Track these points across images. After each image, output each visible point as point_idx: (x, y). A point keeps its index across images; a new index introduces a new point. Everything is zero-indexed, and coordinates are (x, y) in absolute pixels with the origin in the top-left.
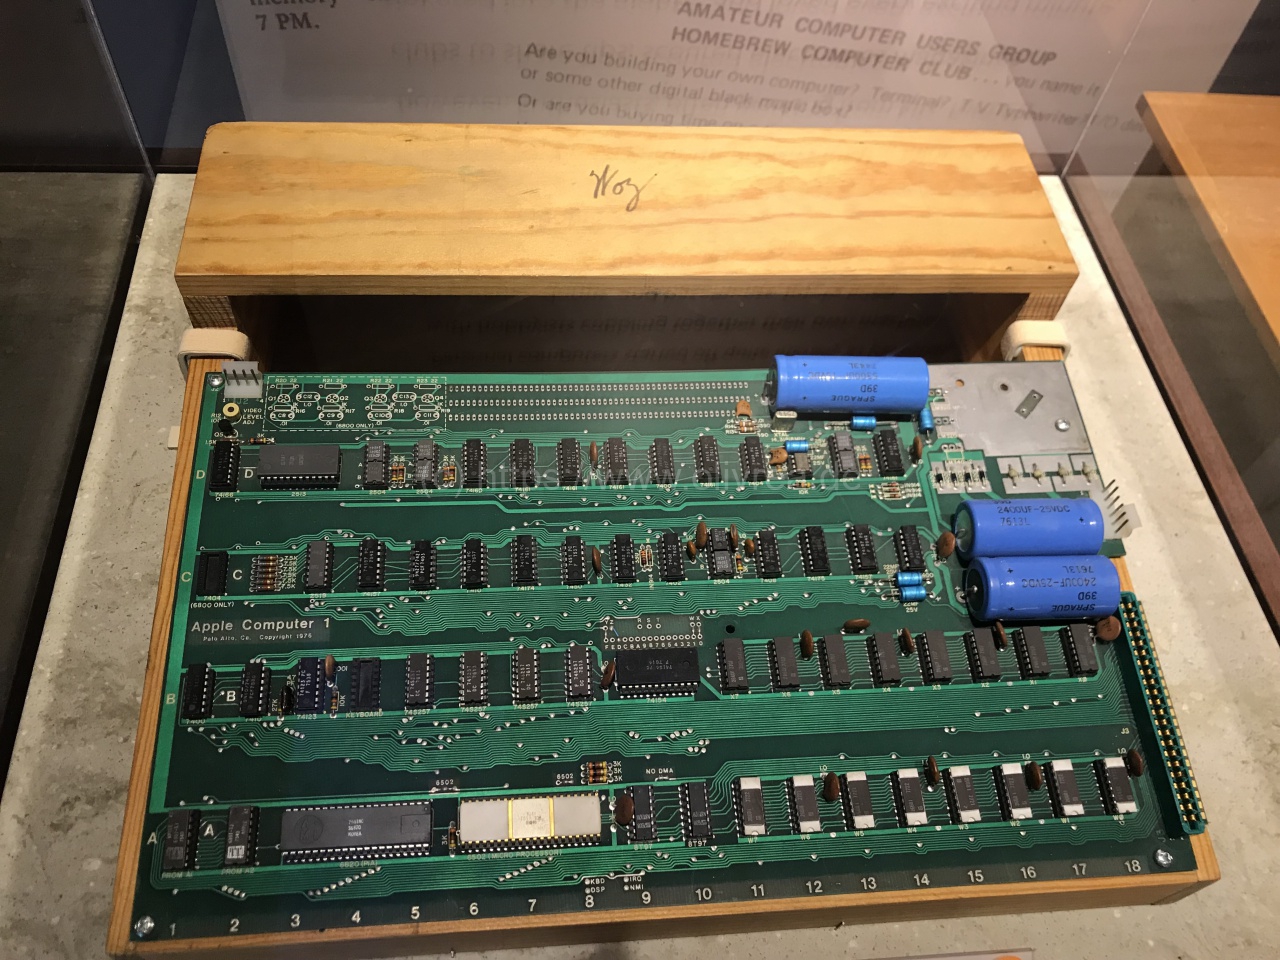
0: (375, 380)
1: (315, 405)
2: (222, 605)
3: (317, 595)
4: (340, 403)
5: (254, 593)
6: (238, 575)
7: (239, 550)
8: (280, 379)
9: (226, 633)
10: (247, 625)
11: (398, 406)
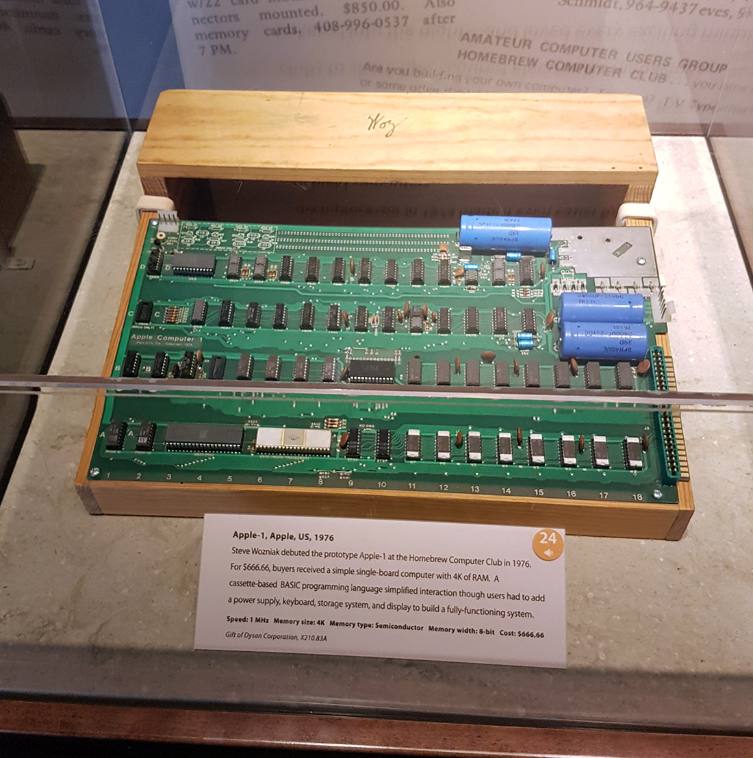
0: (239, 226)
1: (205, 237)
2: (148, 328)
3: (197, 326)
4: (219, 237)
5: (165, 323)
6: (157, 314)
7: (158, 303)
8: (189, 224)
9: (148, 340)
10: (160, 338)
11: (249, 240)
